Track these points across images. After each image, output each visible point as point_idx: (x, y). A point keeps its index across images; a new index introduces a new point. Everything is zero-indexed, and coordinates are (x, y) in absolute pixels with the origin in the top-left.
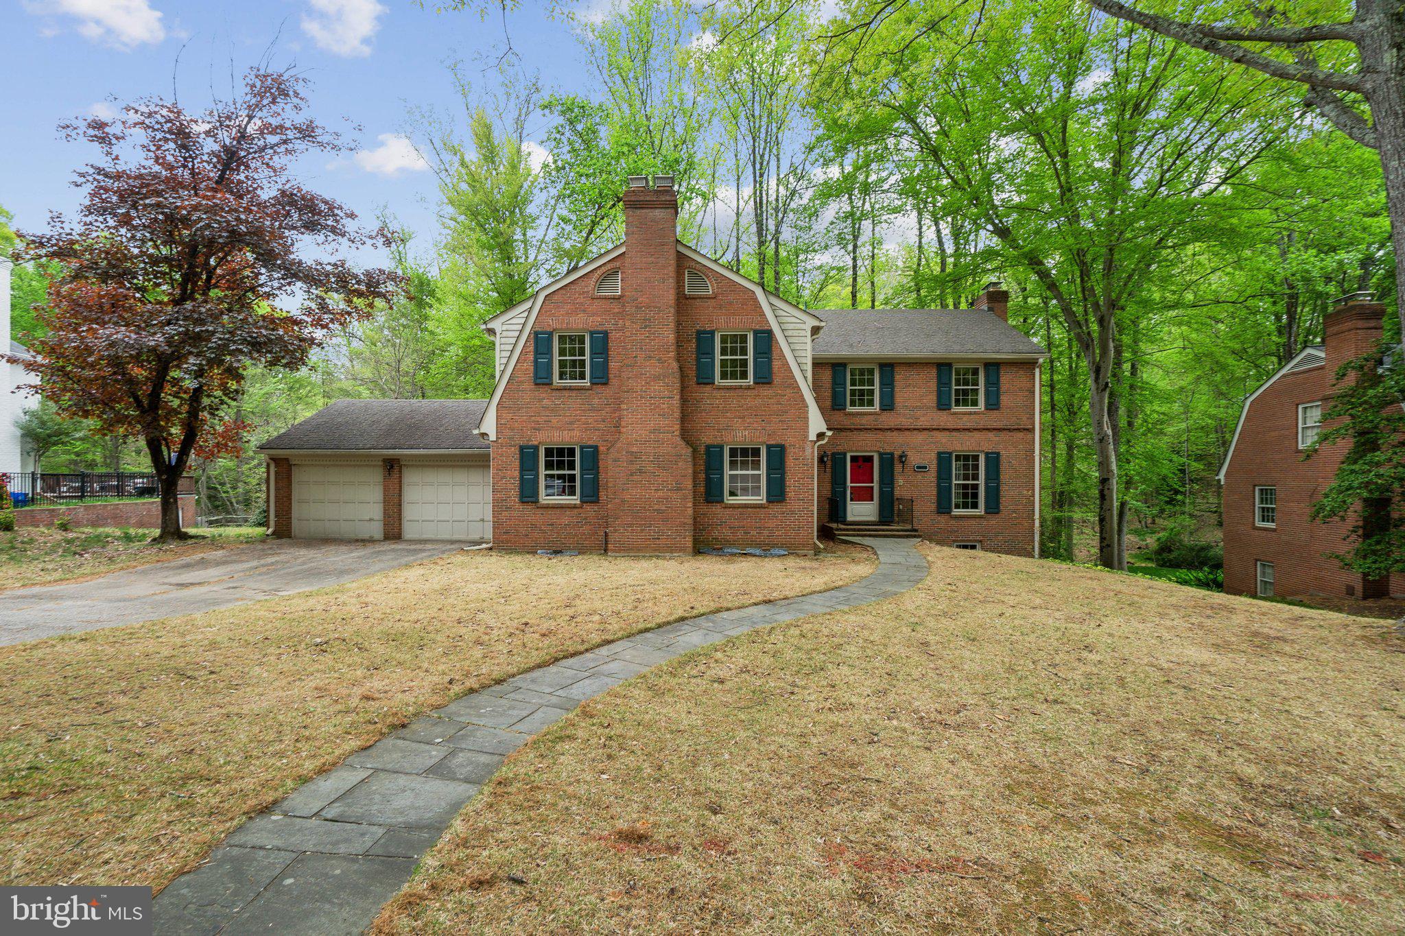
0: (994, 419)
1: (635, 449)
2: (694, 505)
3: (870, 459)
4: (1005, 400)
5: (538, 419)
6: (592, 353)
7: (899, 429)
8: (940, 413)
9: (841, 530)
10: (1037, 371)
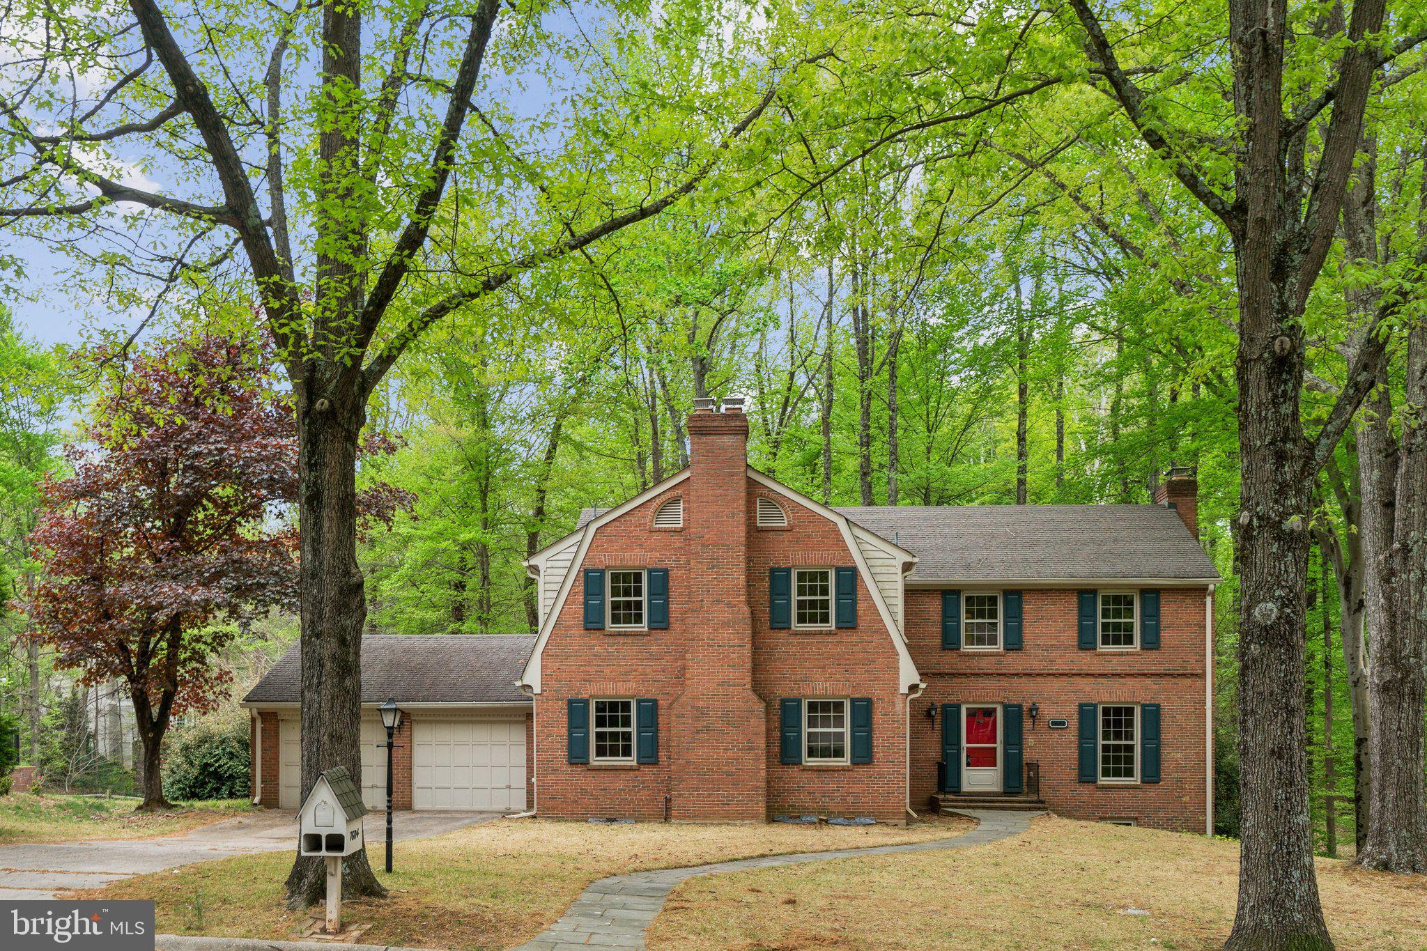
0: (1152, 662)
1: (701, 704)
2: (768, 767)
3: (990, 713)
4: (1166, 636)
5: (589, 669)
6: (650, 594)
7: (1030, 675)
8: (1082, 654)
9: (949, 801)
10: (1209, 600)
